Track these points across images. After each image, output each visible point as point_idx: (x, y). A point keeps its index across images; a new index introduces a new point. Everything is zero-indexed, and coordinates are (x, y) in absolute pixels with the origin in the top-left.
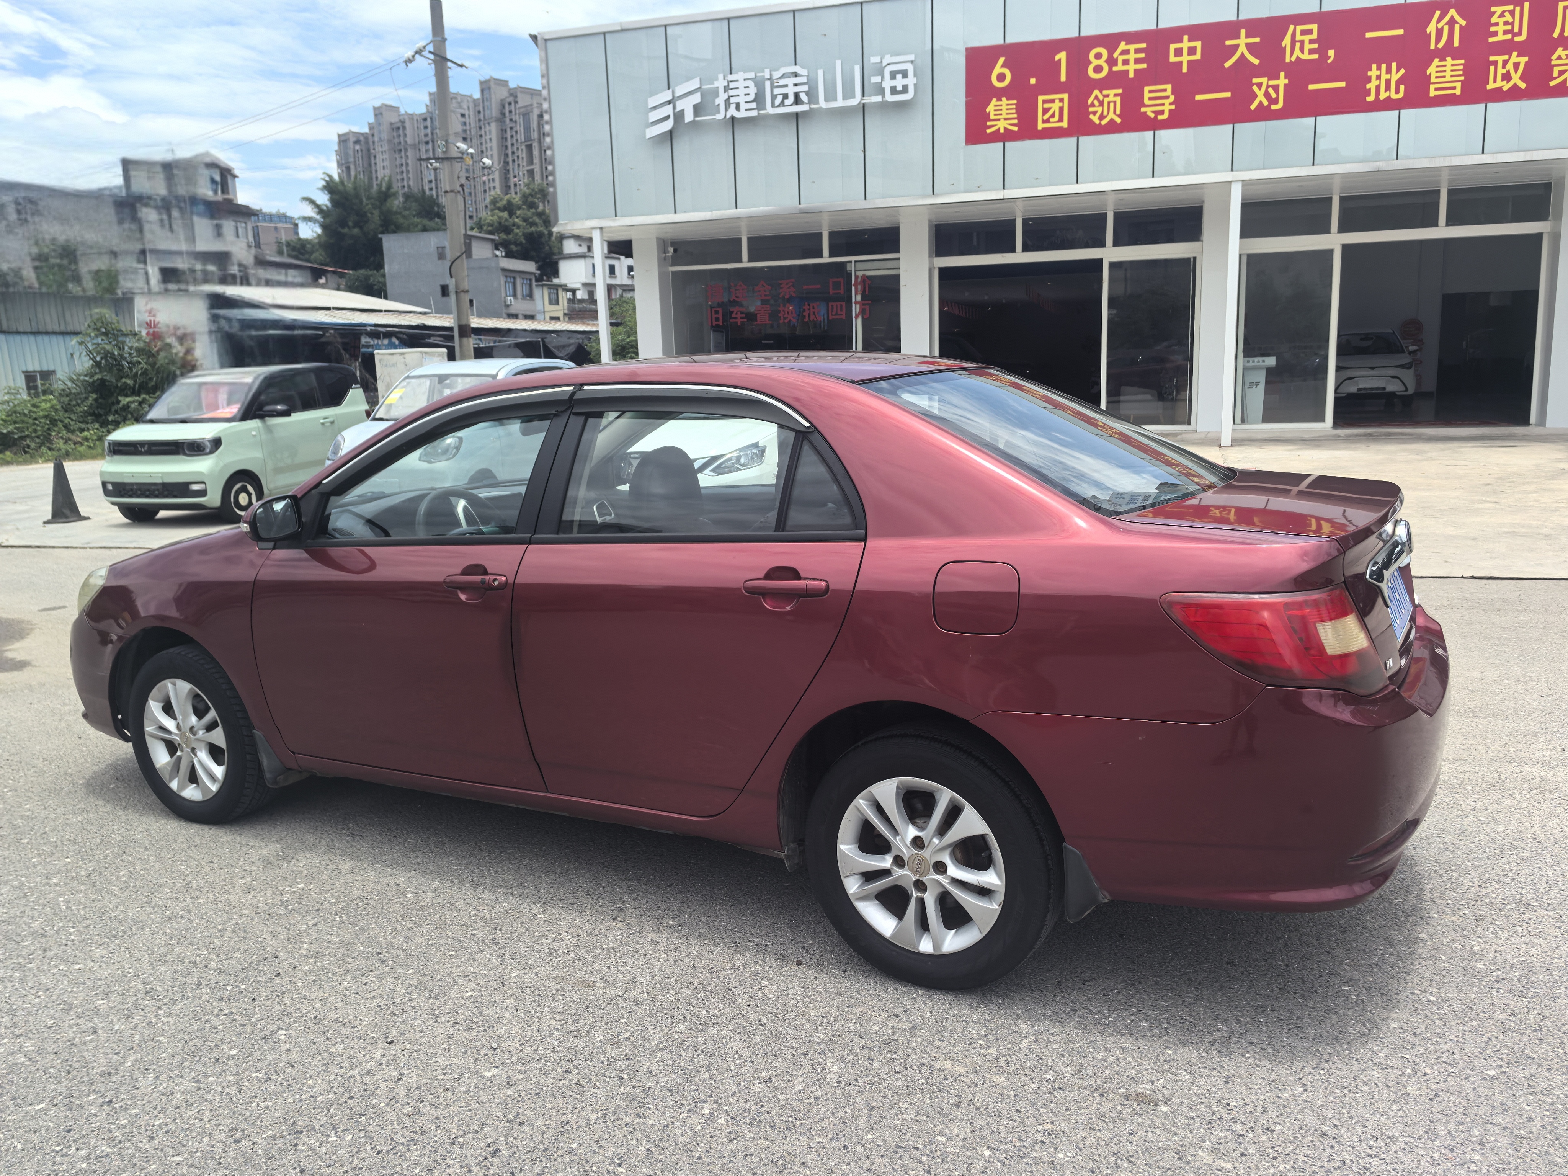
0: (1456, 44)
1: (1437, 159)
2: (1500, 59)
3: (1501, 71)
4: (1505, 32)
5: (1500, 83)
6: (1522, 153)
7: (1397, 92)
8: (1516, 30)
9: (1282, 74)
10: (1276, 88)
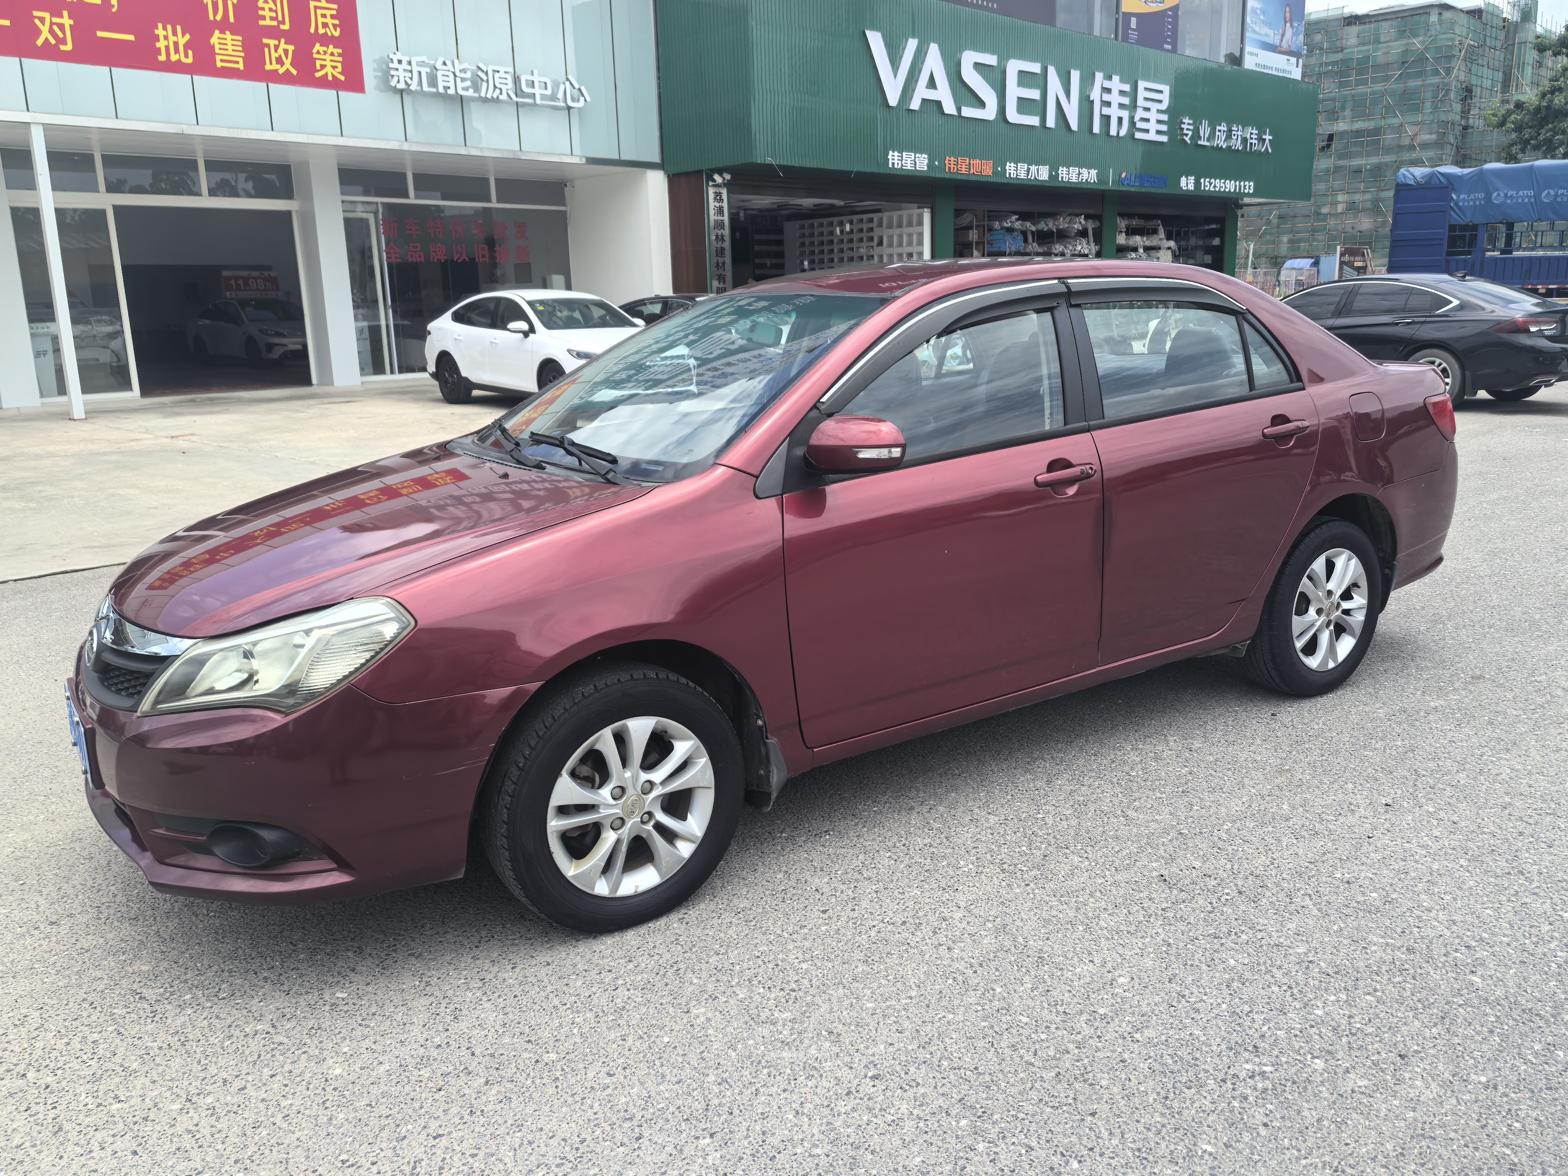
0: (232, 20)
1: (235, 130)
2: (272, 42)
3: (274, 55)
4: (272, 19)
5: (275, 66)
6: (305, 136)
7: (186, 56)
8: (280, 18)
9: (65, 13)
10: (61, 27)
